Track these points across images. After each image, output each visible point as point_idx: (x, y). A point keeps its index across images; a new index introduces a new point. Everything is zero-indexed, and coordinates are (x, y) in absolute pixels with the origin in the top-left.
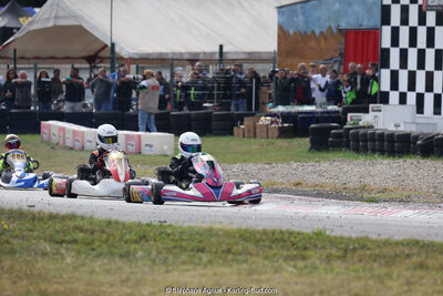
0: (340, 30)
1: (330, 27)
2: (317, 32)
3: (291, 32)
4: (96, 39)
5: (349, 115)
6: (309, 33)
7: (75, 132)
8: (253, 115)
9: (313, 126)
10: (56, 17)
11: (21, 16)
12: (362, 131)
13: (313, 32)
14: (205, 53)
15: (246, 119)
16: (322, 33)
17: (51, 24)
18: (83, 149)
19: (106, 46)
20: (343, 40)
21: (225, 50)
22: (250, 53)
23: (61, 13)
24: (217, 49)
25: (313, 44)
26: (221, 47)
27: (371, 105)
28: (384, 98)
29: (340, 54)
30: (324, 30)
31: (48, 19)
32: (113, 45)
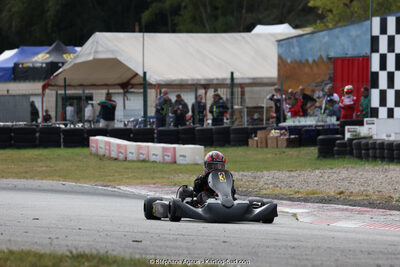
0: (330, 59)
1: (321, 57)
2: (310, 60)
3: (289, 61)
4: (129, 69)
5: (347, 127)
6: (304, 61)
7: (119, 146)
8: (265, 128)
9: (320, 137)
10: (96, 52)
11: (65, 53)
12: (363, 141)
13: (307, 61)
14: (217, 79)
15: (259, 132)
16: (314, 61)
17: (91, 58)
18: (126, 159)
19: (137, 74)
20: (332, 66)
21: (235, 76)
22: (254, 79)
23: (100, 49)
24: (229, 76)
25: (307, 70)
26: (232, 73)
27: (365, 120)
28: (374, 113)
29: (330, 78)
30: (316, 59)
31: (90, 53)
32: (145, 73)
